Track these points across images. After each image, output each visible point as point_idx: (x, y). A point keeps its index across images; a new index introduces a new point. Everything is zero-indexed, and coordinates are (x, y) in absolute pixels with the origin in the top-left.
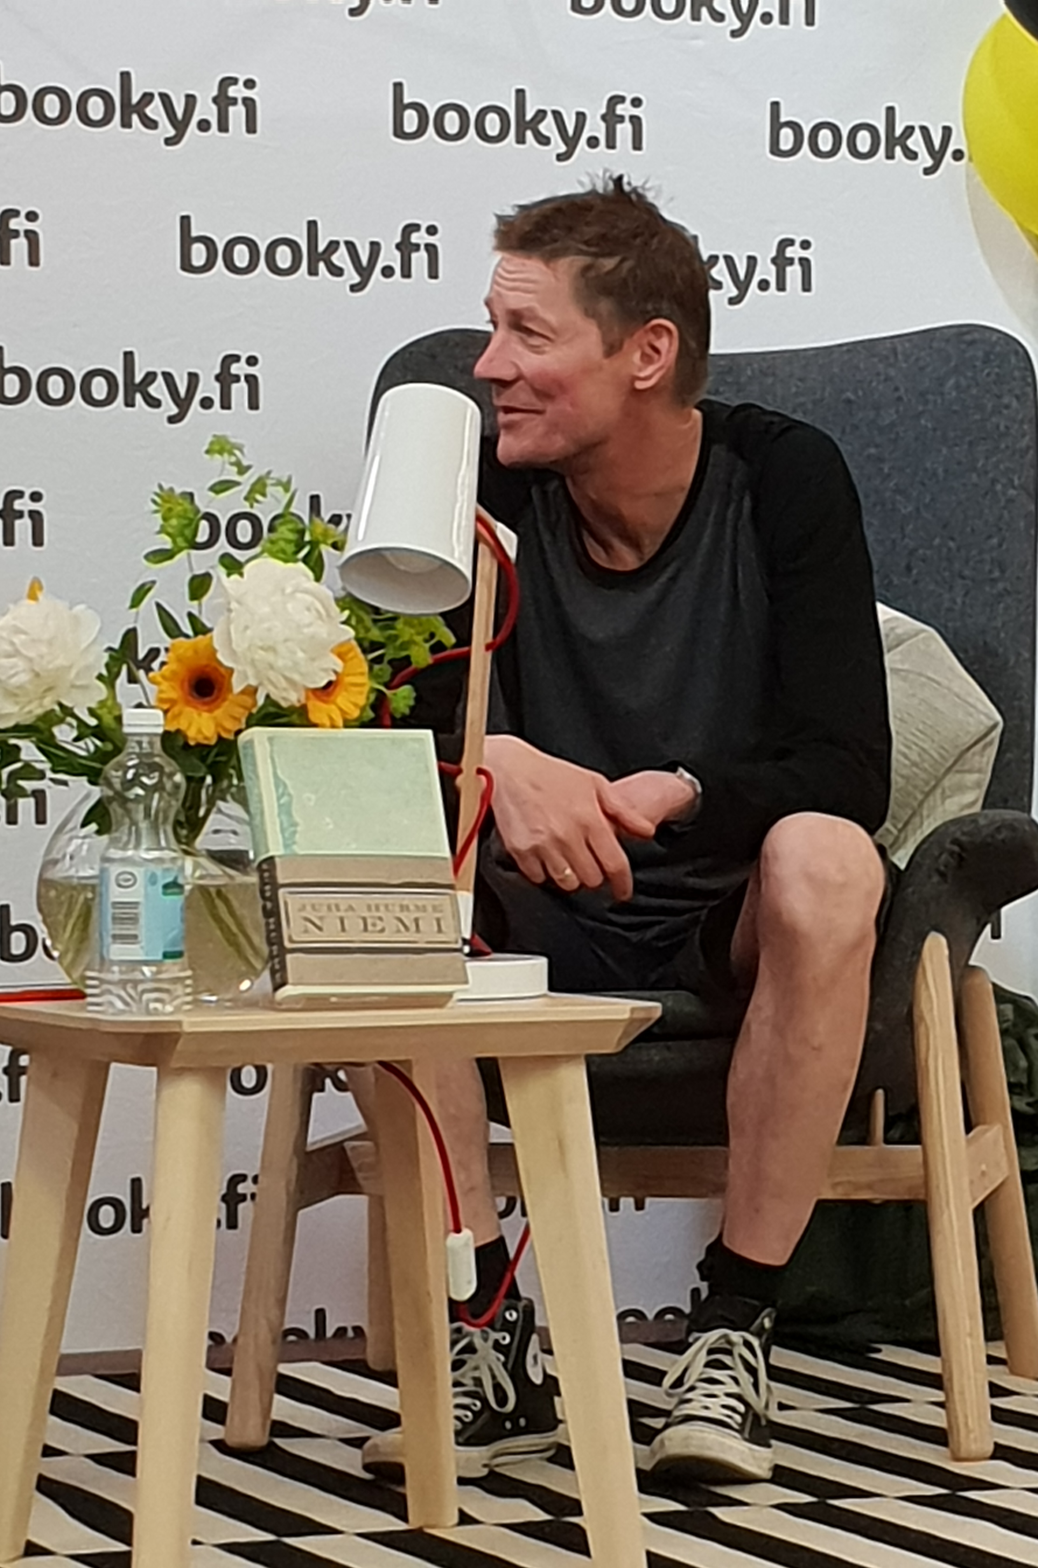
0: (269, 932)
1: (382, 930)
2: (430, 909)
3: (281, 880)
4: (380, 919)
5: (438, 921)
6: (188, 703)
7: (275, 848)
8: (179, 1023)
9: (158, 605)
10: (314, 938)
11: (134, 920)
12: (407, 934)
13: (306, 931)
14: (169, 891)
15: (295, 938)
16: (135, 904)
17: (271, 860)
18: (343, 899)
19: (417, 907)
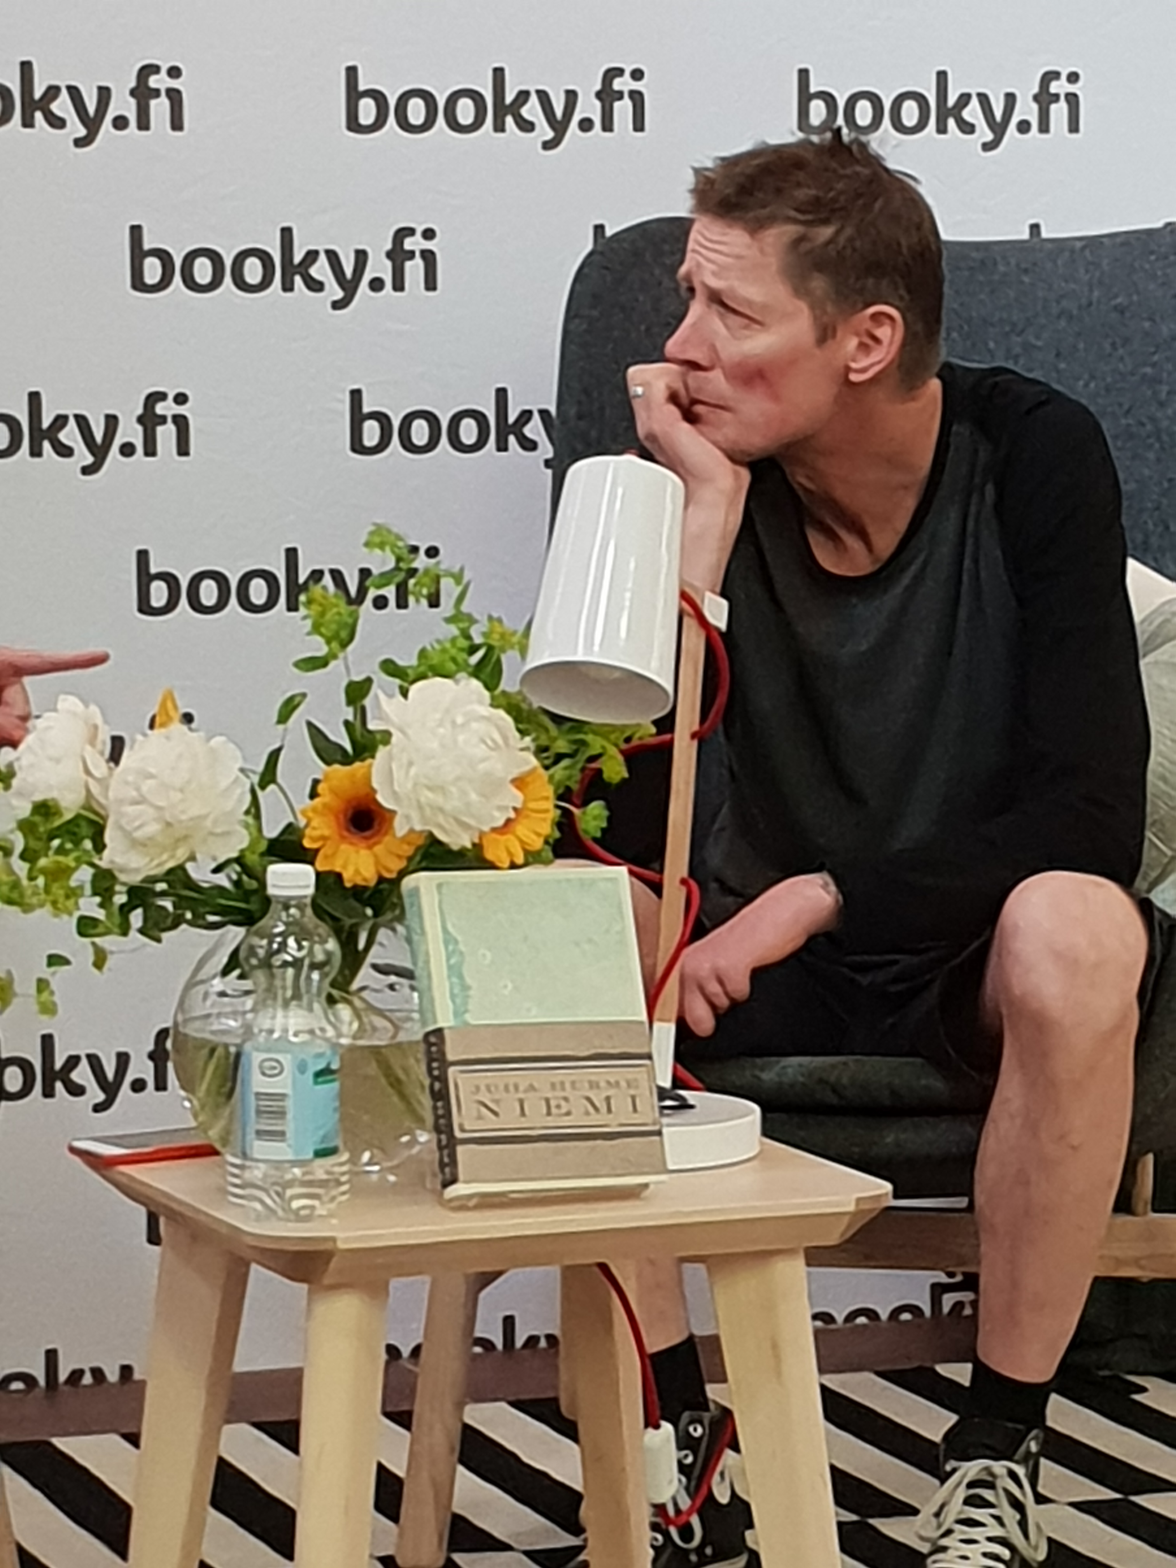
0: (437, 1117)
1: (568, 1113)
2: (623, 1084)
3: (450, 1057)
4: (566, 1099)
5: (633, 1098)
6: (343, 838)
7: (444, 1019)
8: (333, 1240)
9: (310, 725)
10: (489, 1125)
11: (281, 1114)
12: (598, 1117)
13: (480, 1117)
14: (320, 1079)
15: (467, 1127)
16: (283, 1096)
17: (439, 1032)
18: (522, 1077)
19: (608, 1083)
